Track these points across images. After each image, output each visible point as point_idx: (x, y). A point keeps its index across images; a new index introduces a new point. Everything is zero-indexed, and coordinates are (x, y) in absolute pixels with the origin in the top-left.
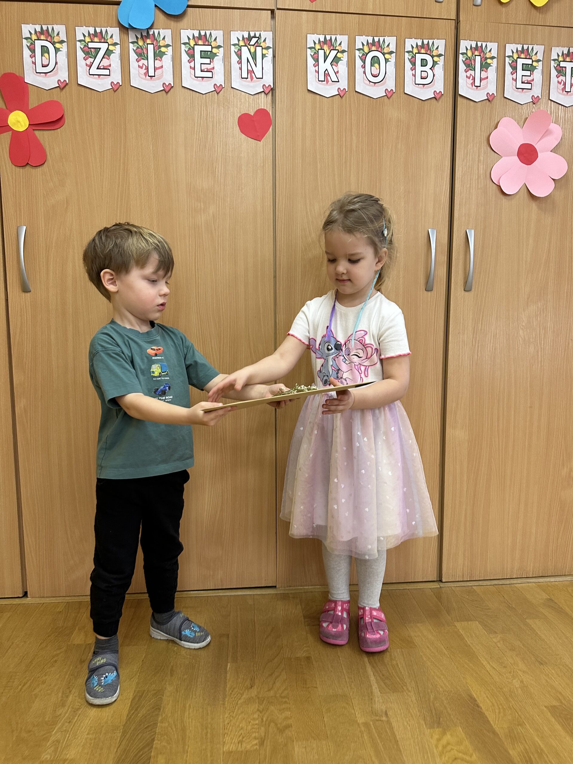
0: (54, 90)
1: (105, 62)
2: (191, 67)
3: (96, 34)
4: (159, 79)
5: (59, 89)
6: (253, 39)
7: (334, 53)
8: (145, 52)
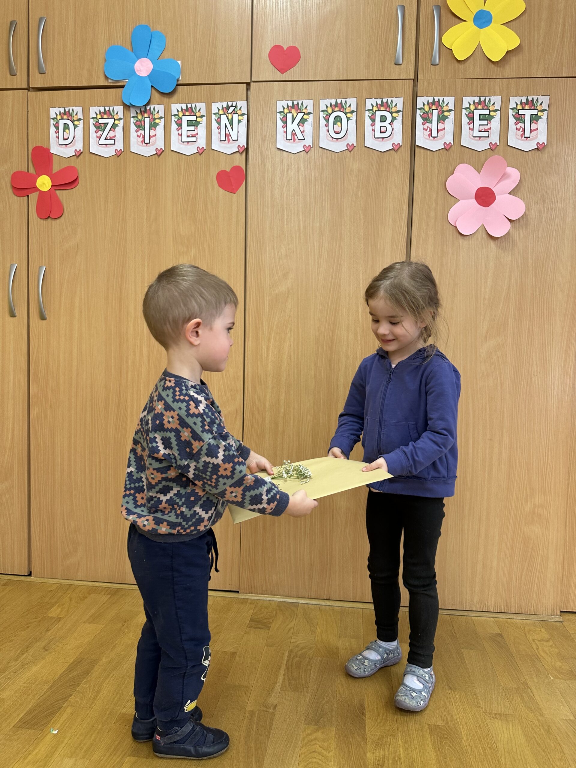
0: (72, 157)
1: (112, 134)
2: (179, 134)
3: (105, 112)
4: (153, 145)
5: (75, 157)
6: (231, 108)
7: (300, 115)
8: (143, 124)
